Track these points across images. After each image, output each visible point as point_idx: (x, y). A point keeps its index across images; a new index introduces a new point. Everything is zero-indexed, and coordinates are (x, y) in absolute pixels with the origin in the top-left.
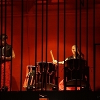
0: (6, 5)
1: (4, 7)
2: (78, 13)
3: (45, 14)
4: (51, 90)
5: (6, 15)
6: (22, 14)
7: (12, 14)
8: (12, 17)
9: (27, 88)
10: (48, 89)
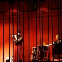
0: (20, 15)
1: (19, 16)
2: (60, 18)
3: (41, 19)
4: (46, 61)
5: (20, 20)
6: (29, 19)
7: (23, 20)
8: (23, 21)
9: (32, 60)
10: (44, 61)
